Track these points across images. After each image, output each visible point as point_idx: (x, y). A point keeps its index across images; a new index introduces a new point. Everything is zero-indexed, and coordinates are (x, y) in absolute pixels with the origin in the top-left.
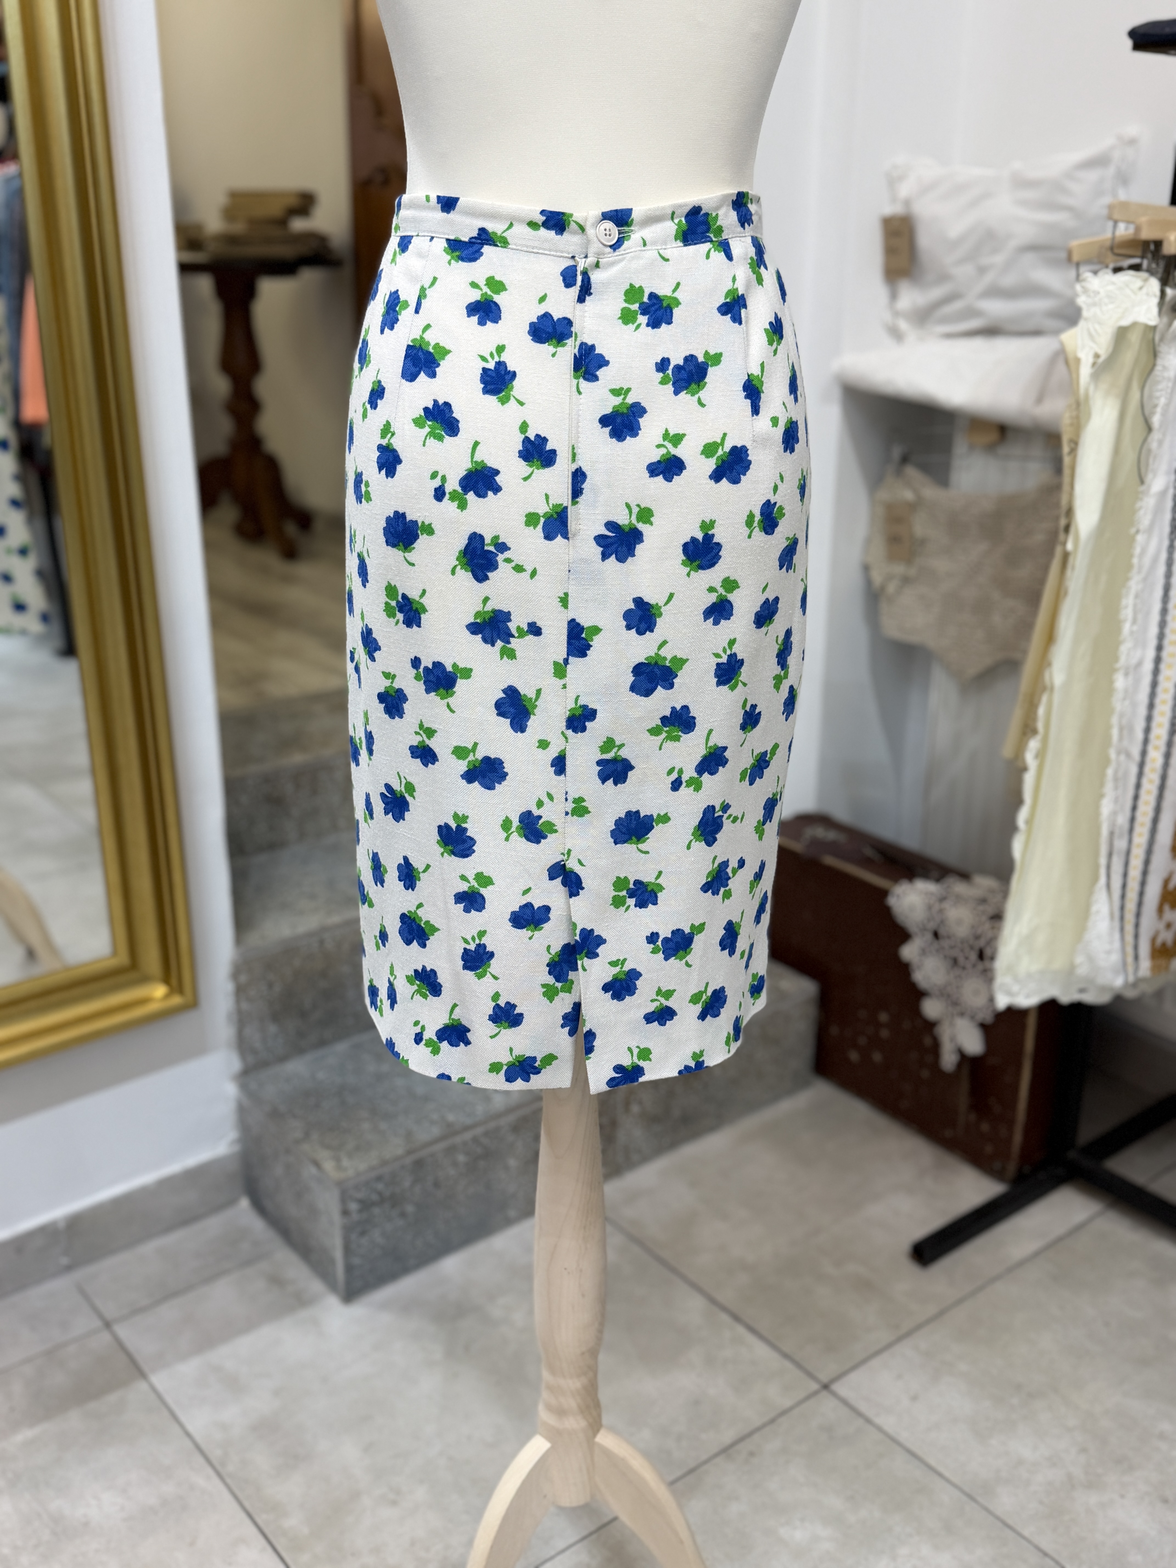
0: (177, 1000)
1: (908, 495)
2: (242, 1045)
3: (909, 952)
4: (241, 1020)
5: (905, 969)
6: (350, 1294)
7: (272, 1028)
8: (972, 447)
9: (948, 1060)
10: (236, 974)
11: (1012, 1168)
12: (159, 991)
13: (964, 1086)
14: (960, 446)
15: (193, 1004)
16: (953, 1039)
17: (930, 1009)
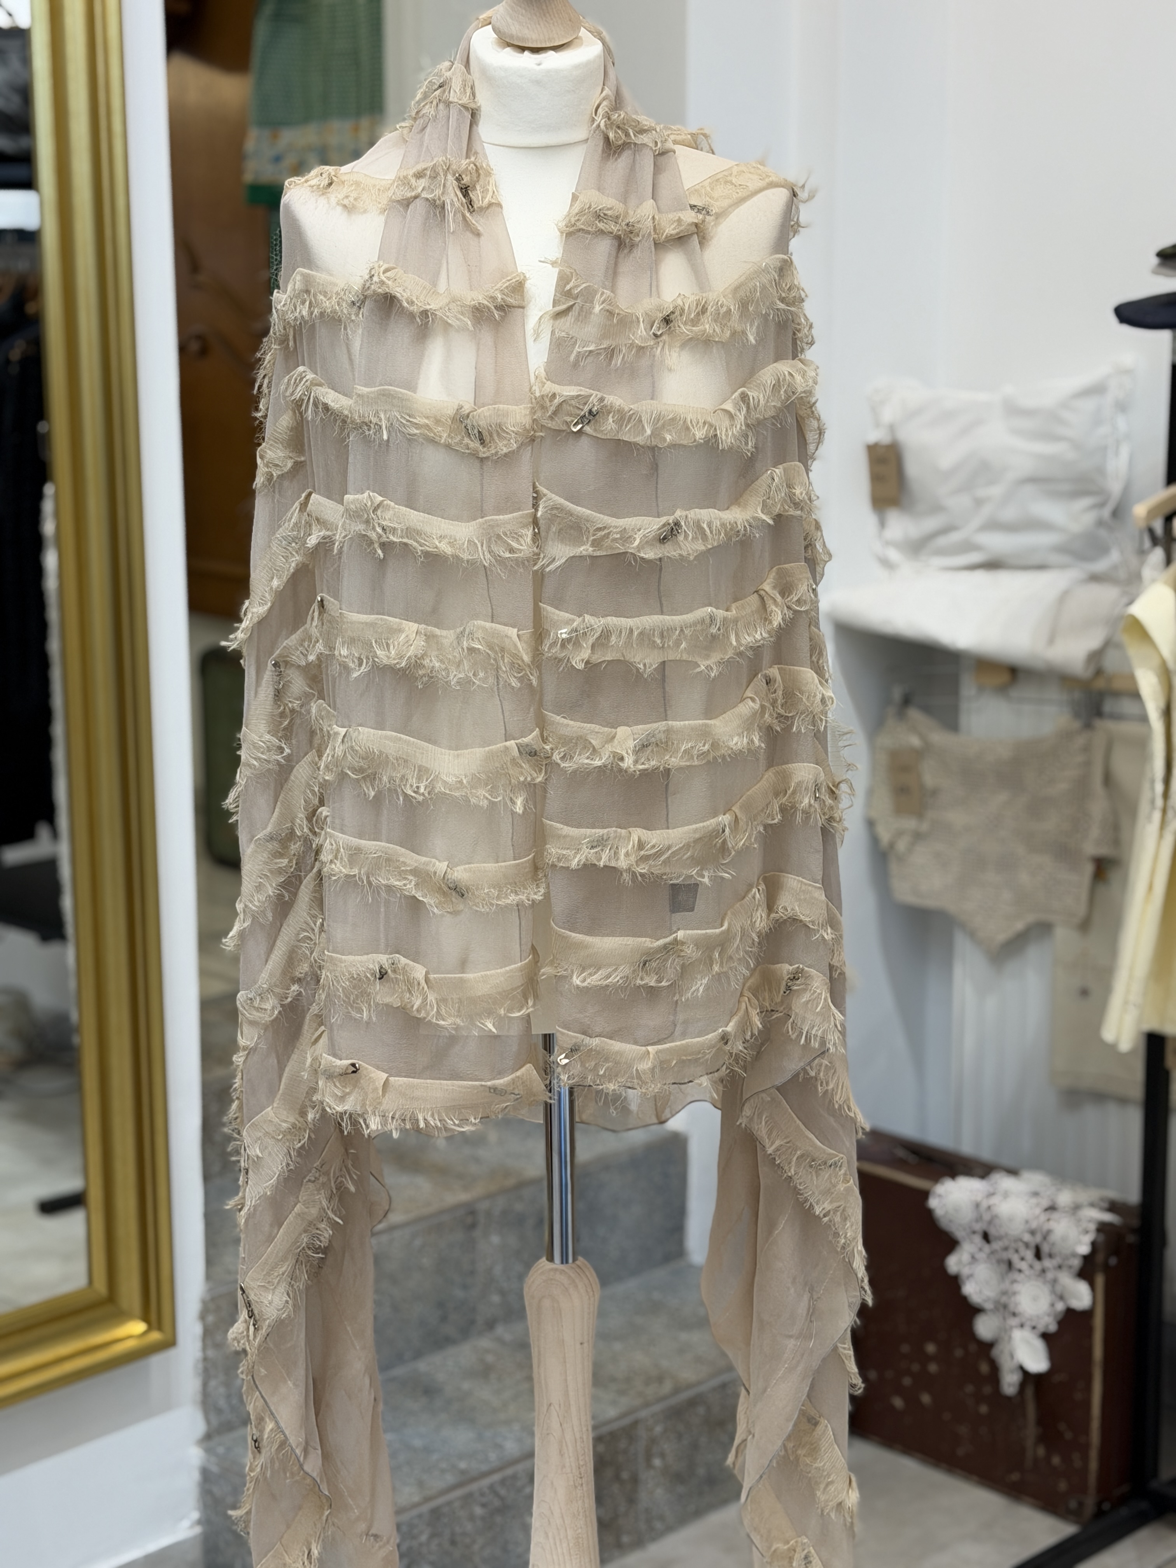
0: (155, 1337)
1: (915, 741)
2: (207, 1403)
3: (954, 1263)
4: (207, 1370)
5: (953, 1282)
8: (981, 689)
9: (1010, 1383)
10: (204, 1313)
11: (1090, 1503)
12: (137, 1327)
13: (1031, 1411)
14: (968, 687)
15: (170, 1343)
16: (1013, 1355)
17: (984, 1328)
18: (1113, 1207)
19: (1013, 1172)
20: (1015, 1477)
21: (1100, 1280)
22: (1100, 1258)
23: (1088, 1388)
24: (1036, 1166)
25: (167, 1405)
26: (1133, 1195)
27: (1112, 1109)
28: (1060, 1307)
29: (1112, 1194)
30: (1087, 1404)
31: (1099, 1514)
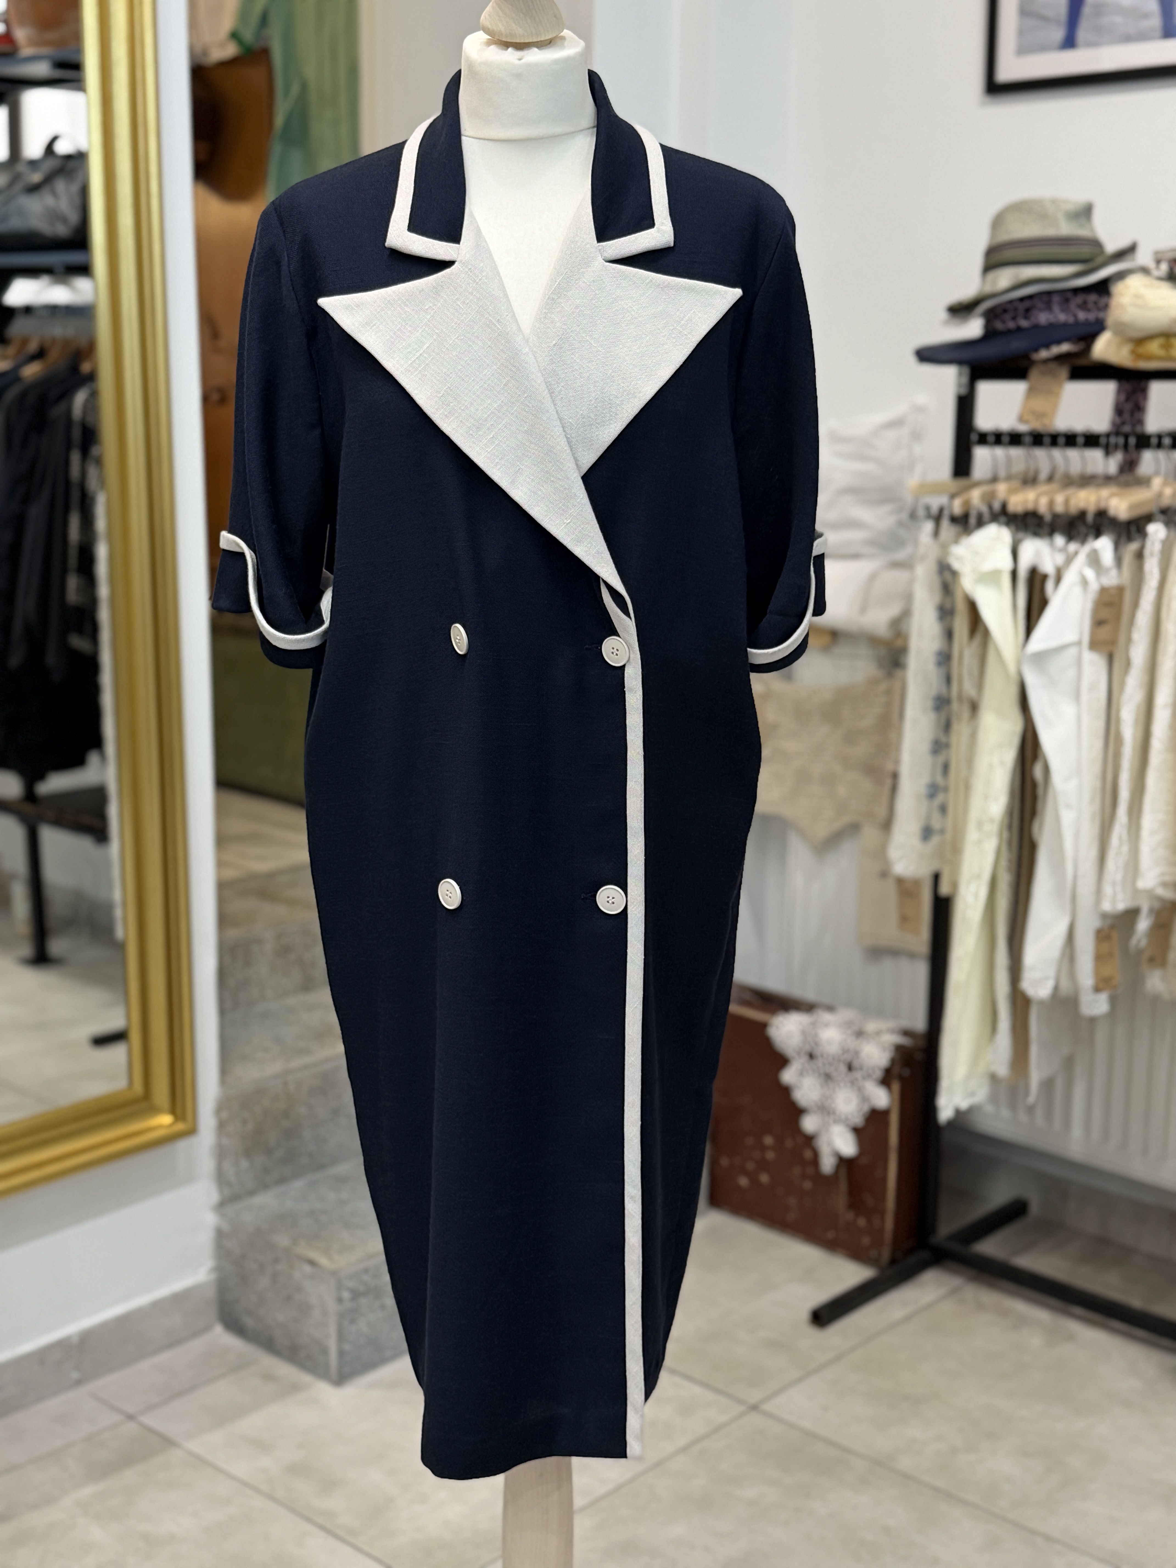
0: (180, 1126)
2: (220, 1178)
3: (788, 1076)
4: (221, 1153)
5: (786, 1091)
6: (341, 1379)
7: (244, 1164)
9: (827, 1164)
10: (219, 1110)
11: (886, 1254)
12: (166, 1119)
13: (843, 1186)
15: (192, 1131)
16: (830, 1144)
17: (809, 1124)
18: (906, 1033)
19: (830, 1009)
20: (830, 1235)
21: (896, 1086)
22: (896, 1070)
23: (885, 1168)
24: (849, 1004)
25: (189, 1179)
26: (920, 1023)
27: (904, 963)
28: (866, 1108)
29: (906, 1023)
30: (884, 1180)
31: (893, 1261)
